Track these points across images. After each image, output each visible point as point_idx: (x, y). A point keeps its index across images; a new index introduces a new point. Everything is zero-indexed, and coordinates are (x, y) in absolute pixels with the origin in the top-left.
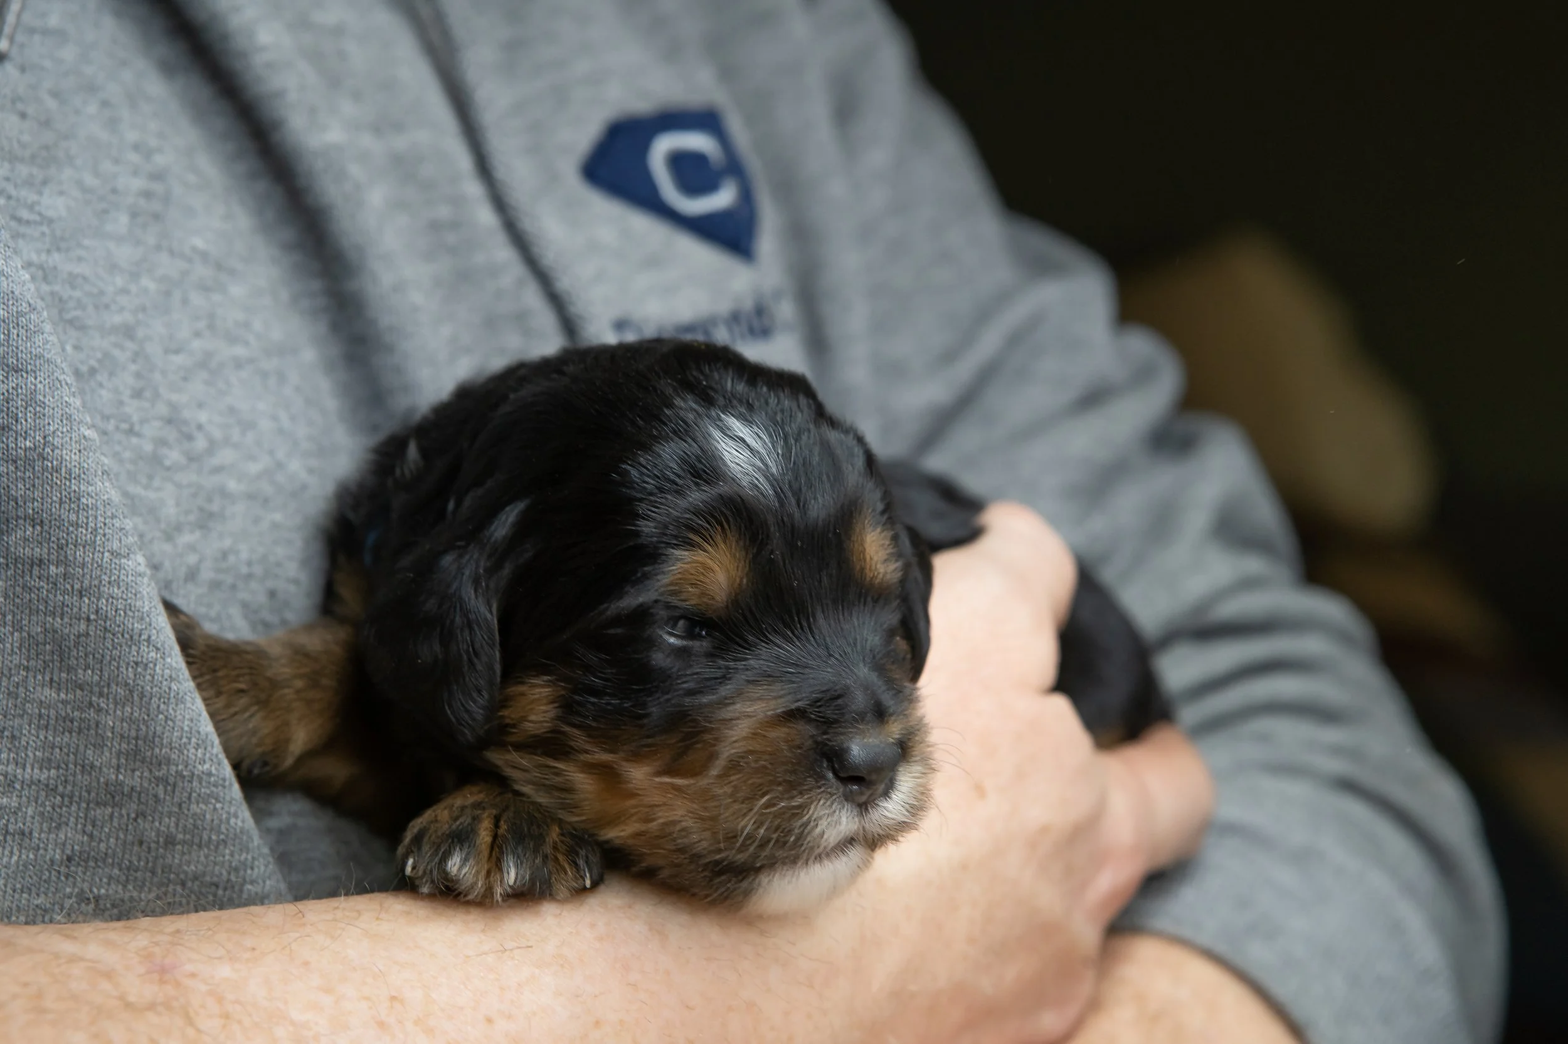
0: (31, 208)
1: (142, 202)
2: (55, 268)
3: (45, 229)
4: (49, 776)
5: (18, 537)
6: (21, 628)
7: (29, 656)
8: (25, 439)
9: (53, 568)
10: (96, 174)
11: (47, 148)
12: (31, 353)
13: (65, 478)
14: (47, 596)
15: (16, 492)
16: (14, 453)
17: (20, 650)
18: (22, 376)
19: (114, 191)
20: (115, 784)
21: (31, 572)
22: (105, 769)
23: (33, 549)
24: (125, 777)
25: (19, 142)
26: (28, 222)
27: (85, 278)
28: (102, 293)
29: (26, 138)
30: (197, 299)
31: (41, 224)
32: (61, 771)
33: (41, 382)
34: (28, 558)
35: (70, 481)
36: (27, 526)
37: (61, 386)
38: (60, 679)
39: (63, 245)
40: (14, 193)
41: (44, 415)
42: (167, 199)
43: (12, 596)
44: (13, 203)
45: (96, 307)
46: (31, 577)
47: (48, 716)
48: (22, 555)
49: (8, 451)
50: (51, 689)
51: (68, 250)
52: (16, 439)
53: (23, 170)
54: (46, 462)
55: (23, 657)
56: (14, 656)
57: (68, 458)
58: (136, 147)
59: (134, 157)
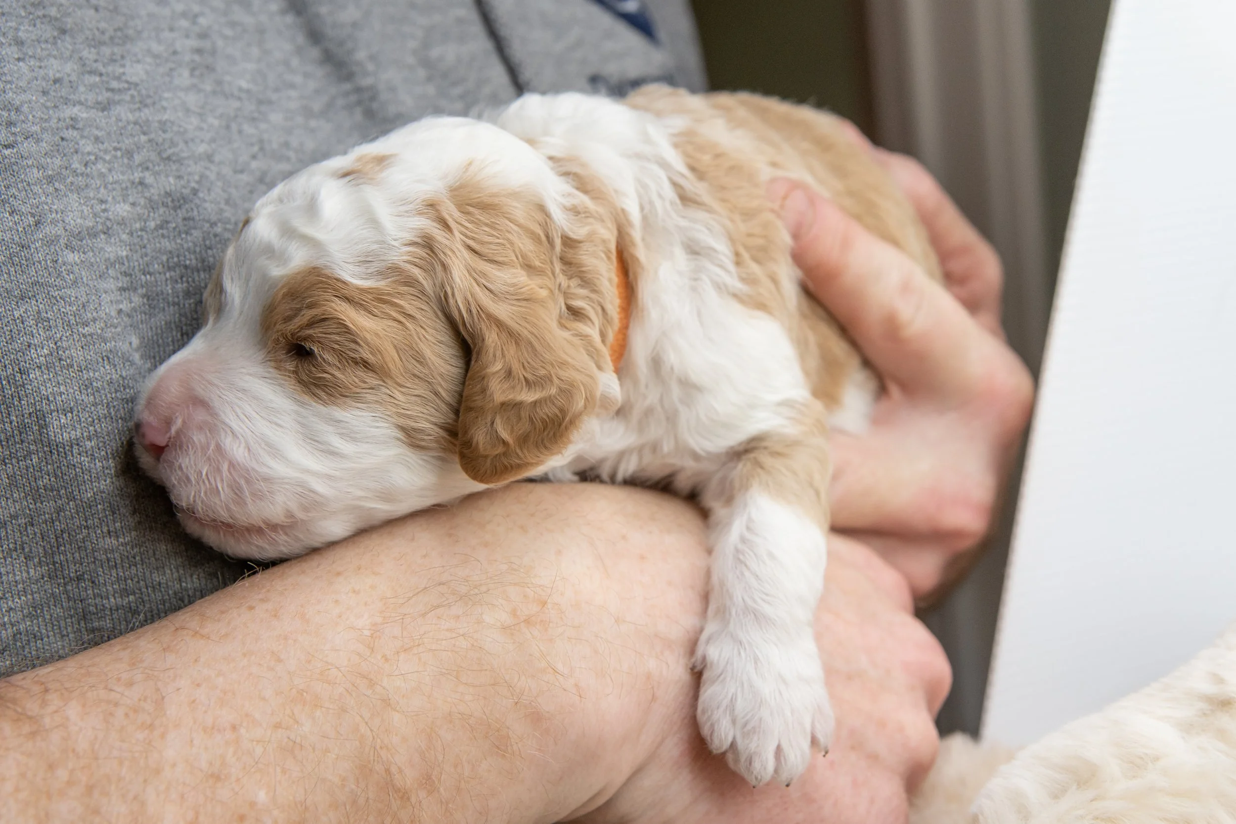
0: (118, 78)
1: (197, 58)
2: (148, 120)
3: (132, 92)
4: (129, 601)
5: (55, 427)
6: (74, 498)
7: (86, 518)
8: (43, 348)
9: (88, 443)
10: (159, 41)
11: (119, 29)
12: (28, 282)
13: (78, 371)
14: (89, 466)
15: (46, 391)
16: (38, 361)
17: (78, 515)
18: (27, 302)
19: (175, 53)
20: (180, 591)
21: (72, 452)
22: (169, 584)
23: (69, 433)
24: (187, 583)
25: (98, 29)
26: (120, 90)
27: (173, 123)
28: (186, 131)
29: (103, 25)
30: (248, 129)
31: (129, 89)
32: (137, 595)
33: (41, 303)
34: (67, 441)
35: (82, 372)
36: (61, 416)
37: (57, 301)
38: (116, 529)
39: (149, 101)
40: (103, 70)
41: (50, 327)
42: (213, 52)
43: (60, 475)
44: (104, 78)
45: (186, 142)
46: (73, 456)
47: (115, 559)
48: (61, 441)
49: (32, 361)
50: (110, 538)
51: (154, 103)
52: (36, 350)
53: (106, 51)
54: (62, 362)
55: (81, 519)
56: (75, 520)
57: (75, 355)
58: (184, 15)
59: (184, 23)
